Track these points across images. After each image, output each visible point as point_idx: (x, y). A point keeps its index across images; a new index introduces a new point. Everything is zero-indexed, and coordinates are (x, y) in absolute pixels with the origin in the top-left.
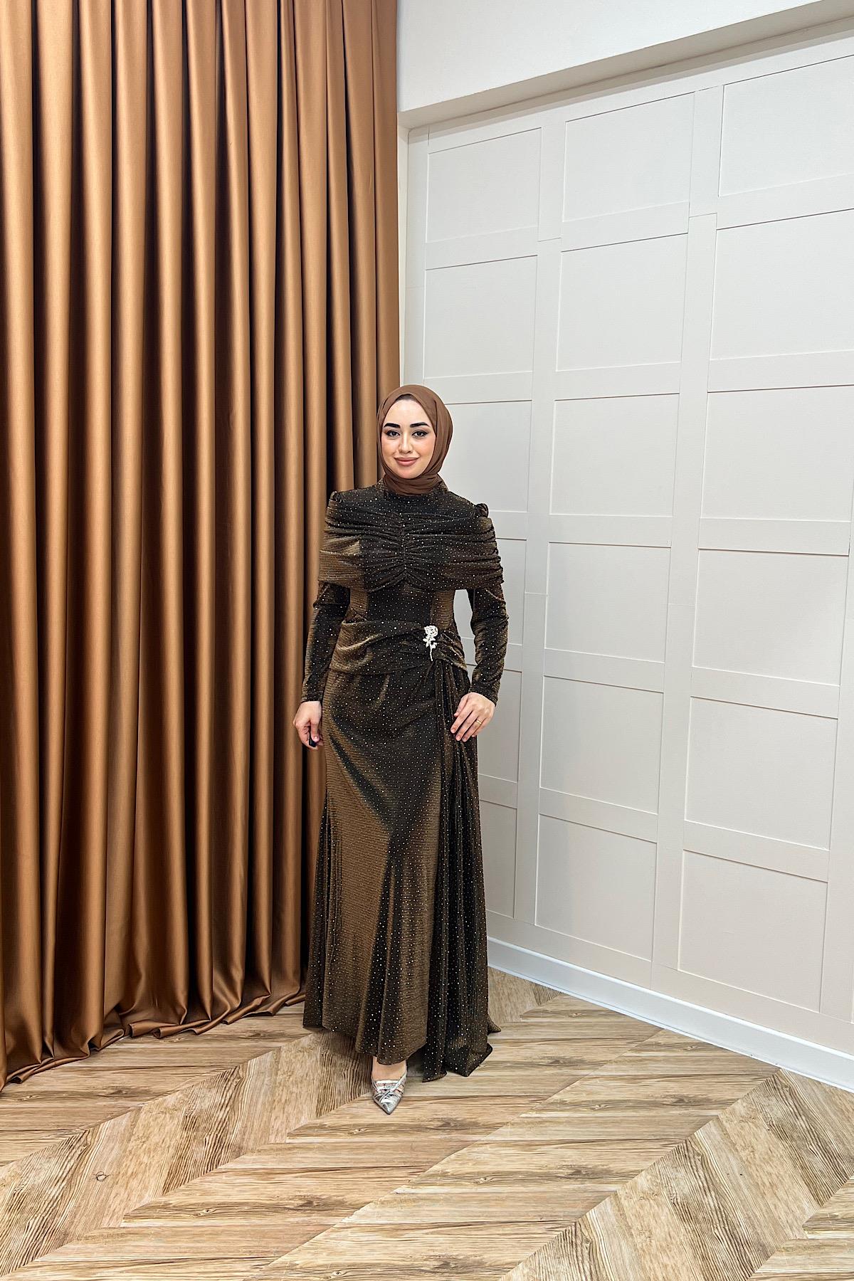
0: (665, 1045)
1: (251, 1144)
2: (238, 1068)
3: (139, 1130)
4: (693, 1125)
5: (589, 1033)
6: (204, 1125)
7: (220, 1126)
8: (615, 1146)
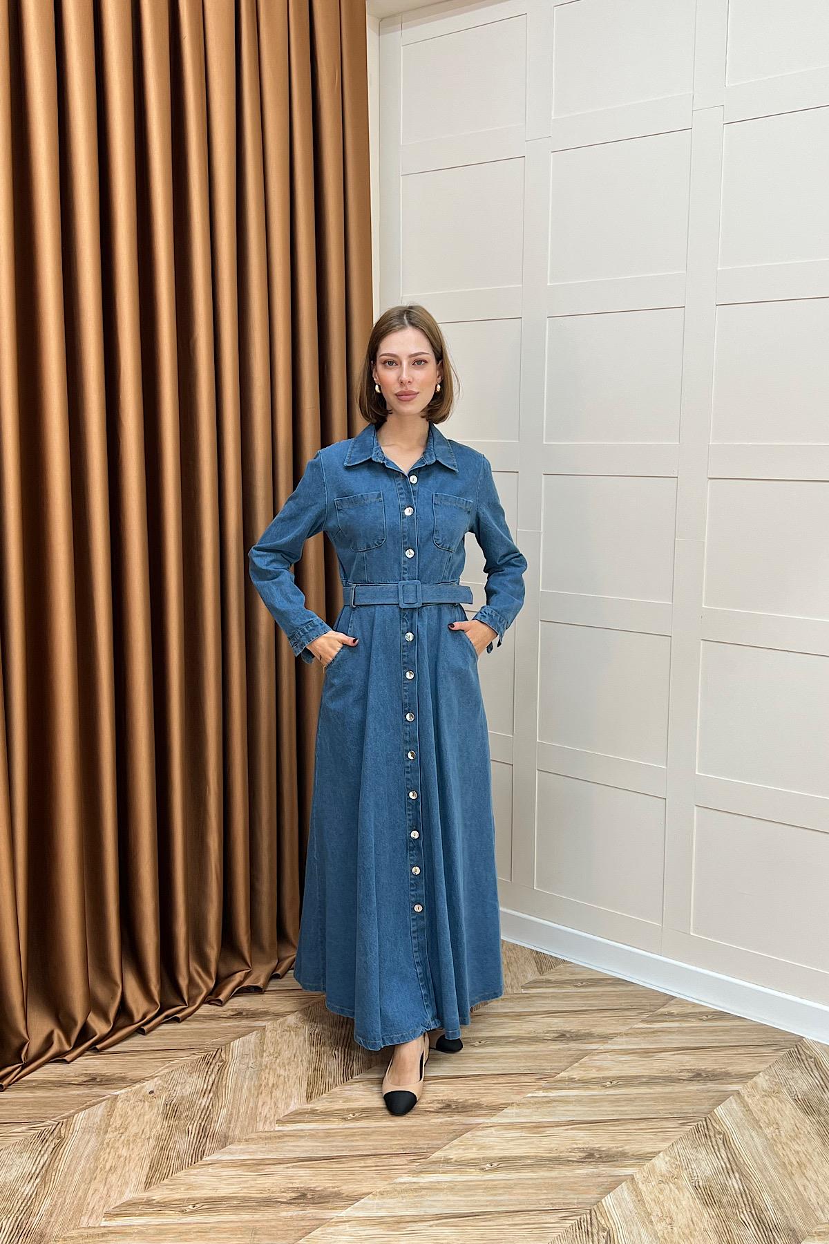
0: (678, 1015)
1: (237, 1132)
2: (220, 1050)
3: (117, 1121)
4: (712, 1102)
5: (596, 1003)
6: (186, 1113)
7: (203, 1114)
8: (629, 1126)
